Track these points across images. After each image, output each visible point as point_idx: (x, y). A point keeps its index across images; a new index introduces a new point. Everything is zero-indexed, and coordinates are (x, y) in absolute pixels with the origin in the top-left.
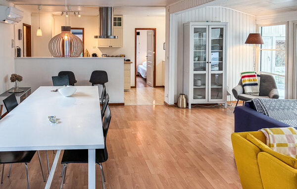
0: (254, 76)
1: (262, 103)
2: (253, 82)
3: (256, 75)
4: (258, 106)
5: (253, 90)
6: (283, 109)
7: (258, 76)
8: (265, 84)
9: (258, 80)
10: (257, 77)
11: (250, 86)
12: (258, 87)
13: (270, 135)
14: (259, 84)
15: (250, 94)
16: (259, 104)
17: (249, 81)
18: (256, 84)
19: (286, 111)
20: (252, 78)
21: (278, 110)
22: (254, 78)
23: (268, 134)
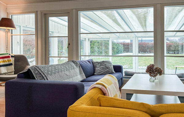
0: (9, 57)
1: (40, 70)
2: (7, 63)
3: (10, 56)
4: (36, 74)
5: (7, 70)
6: (58, 72)
7: (12, 56)
8: (19, 63)
9: (12, 60)
10: (11, 58)
11: (5, 67)
12: (13, 67)
13: (107, 88)
14: (13, 64)
15: (5, 74)
16: (37, 72)
17: (4, 61)
18: (11, 64)
19: (60, 73)
20: (6, 59)
21: (55, 73)
22: (8, 59)
23: (106, 88)
